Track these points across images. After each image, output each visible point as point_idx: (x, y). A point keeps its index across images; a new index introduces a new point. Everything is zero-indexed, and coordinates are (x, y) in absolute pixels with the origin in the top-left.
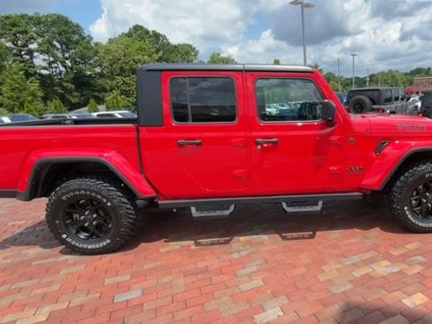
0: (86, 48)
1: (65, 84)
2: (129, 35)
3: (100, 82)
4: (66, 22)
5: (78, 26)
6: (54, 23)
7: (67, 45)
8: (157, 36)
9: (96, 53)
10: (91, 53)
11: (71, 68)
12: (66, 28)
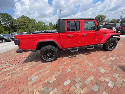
0: (13, 20)
1: (9, 28)
2: (22, 17)
3: (17, 27)
4: (8, 15)
5: (10, 15)
6: (5, 15)
7: (9, 20)
8: (27, 17)
9: (15, 21)
10: (14, 21)
11: (10, 24)
12: (8, 16)
